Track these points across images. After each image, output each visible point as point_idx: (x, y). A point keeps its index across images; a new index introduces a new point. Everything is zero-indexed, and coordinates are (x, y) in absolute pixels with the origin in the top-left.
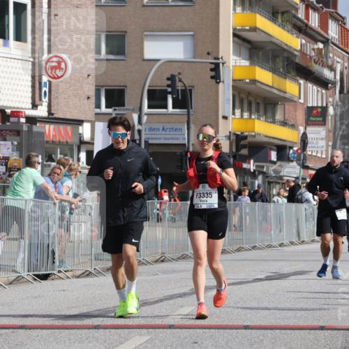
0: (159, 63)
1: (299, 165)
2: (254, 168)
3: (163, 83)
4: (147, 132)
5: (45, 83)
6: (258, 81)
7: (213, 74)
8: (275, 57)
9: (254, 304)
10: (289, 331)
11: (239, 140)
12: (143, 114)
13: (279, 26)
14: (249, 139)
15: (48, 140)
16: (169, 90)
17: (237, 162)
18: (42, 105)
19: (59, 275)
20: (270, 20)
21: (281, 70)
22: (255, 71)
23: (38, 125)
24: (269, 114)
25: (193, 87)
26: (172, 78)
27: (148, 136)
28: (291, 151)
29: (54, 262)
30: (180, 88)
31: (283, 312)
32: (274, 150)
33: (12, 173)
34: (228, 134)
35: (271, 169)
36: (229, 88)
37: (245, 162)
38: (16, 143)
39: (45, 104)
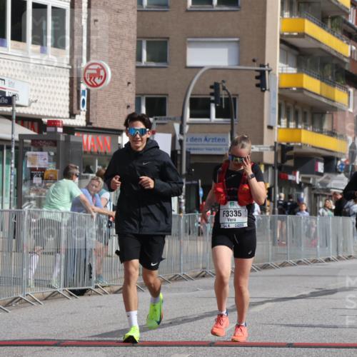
0: (203, 70)
1: (347, 176)
2: (300, 180)
3: (206, 92)
4: (189, 142)
5: (84, 91)
6: (306, 90)
7: (258, 81)
8: (323, 64)
9: (298, 322)
10: (334, 350)
11: (284, 151)
12: (185, 124)
13: (329, 32)
14: (295, 150)
15: (86, 150)
16: (213, 98)
17: (282, 174)
18: (80, 114)
19: (96, 290)
20: (319, 26)
21: (330, 77)
22: (302, 79)
23: (76, 134)
24: (317, 124)
25: (237, 95)
26: (215, 87)
27: (189, 147)
28: (339, 163)
29: (91, 277)
30: (223, 97)
31: (328, 329)
32: (321, 161)
33: (47, 184)
34: (273, 145)
35: (317, 181)
36: (275, 97)
37: (291, 174)
38: (52, 154)
39: (83, 113)
